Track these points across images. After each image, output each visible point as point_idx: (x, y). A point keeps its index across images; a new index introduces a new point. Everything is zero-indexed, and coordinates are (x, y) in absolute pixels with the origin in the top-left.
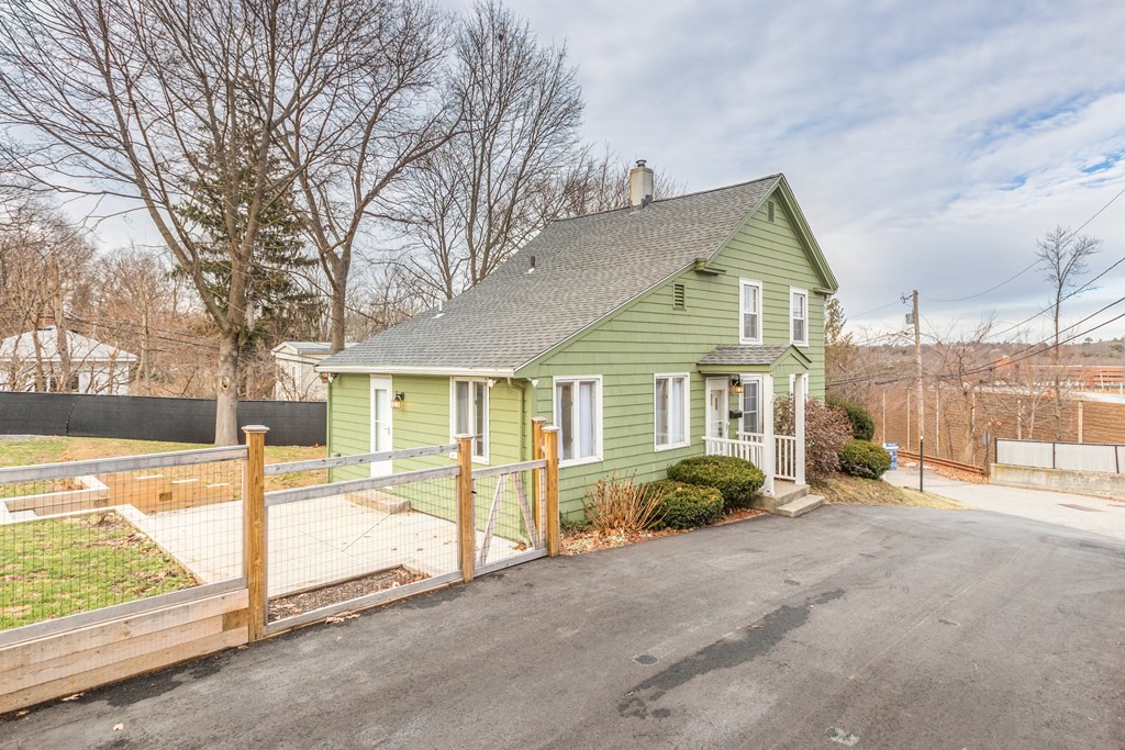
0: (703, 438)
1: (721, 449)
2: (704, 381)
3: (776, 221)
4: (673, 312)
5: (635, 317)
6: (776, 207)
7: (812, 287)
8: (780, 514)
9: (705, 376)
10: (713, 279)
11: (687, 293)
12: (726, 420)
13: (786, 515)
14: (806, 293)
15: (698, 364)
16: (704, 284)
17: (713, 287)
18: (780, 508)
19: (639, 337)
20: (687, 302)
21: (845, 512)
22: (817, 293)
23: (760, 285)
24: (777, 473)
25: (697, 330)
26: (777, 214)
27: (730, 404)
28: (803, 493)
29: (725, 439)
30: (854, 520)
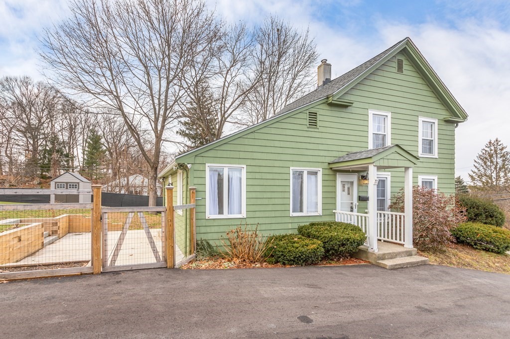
0: (334, 211)
1: (351, 220)
2: (335, 175)
3: (405, 72)
4: (307, 129)
5: (273, 131)
6: (405, 62)
7: (442, 117)
8: (379, 266)
9: (336, 171)
10: (344, 110)
11: (319, 118)
12: (355, 201)
13: (383, 267)
14: (436, 122)
15: (329, 164)
16: (336, 113)
17: (343, 115)
18: (380, 261)
19: (277, 144)
20: (319, 123)
21: (444, 272)
22: (447, 122)
23: (389, 115)
24: (380, 236)
25: (329, 142)
26: (406, 66)
27: (358, 192)
28: (409, 254)
29: (355, 213)
30: (448, 278)
